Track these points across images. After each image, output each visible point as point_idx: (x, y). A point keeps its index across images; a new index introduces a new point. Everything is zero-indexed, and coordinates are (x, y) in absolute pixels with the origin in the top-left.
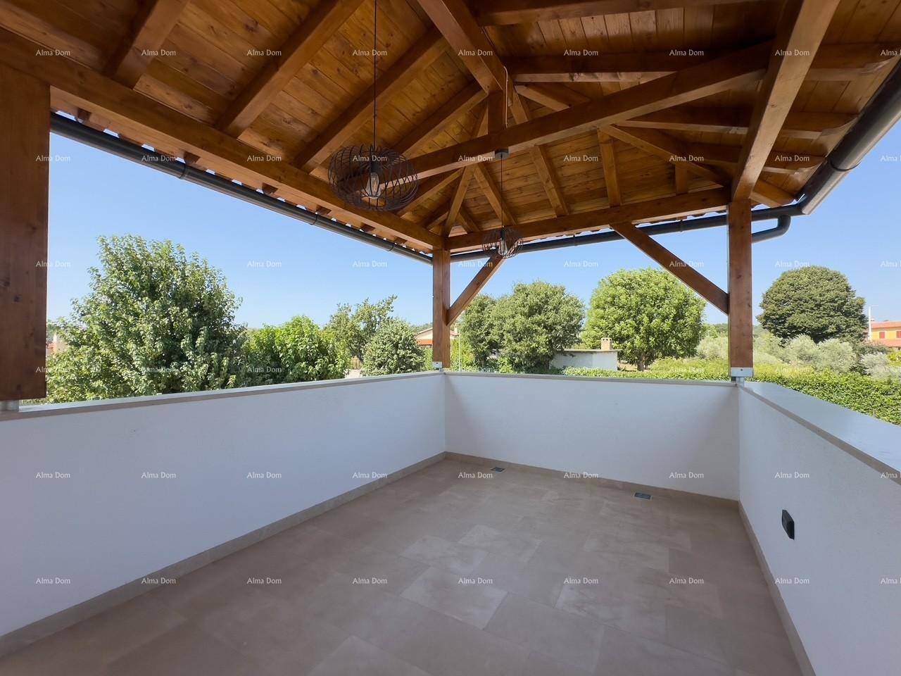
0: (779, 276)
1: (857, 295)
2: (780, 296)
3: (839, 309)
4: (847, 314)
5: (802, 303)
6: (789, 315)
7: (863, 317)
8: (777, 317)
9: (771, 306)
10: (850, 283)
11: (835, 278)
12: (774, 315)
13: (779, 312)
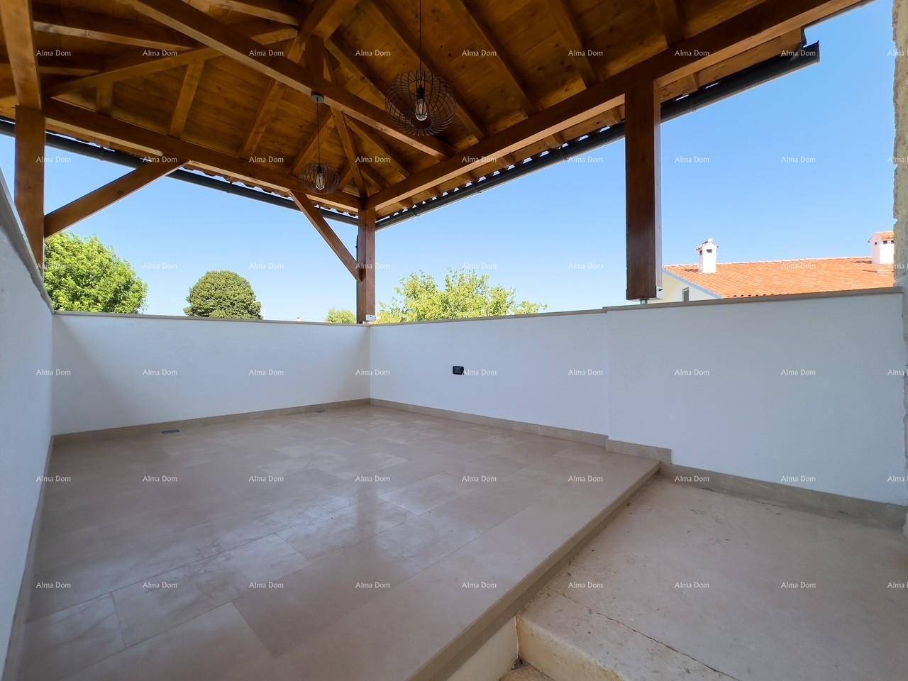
0: (204, 274)
1: (257, 300)
2: (205, 293)
3: (246, 308)
4: (250, 312)
5: (221, 301)
6: (212, 310)
7: (260, 316)
8: (203, 311)
9: (199, 301)
10: (254, 289)
11: (244, 284)
12: (200, 309)
13: (205, 307)
